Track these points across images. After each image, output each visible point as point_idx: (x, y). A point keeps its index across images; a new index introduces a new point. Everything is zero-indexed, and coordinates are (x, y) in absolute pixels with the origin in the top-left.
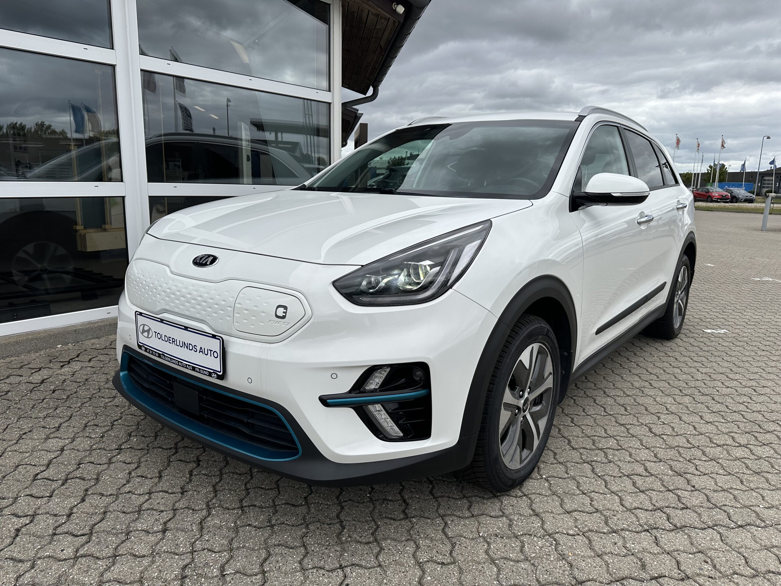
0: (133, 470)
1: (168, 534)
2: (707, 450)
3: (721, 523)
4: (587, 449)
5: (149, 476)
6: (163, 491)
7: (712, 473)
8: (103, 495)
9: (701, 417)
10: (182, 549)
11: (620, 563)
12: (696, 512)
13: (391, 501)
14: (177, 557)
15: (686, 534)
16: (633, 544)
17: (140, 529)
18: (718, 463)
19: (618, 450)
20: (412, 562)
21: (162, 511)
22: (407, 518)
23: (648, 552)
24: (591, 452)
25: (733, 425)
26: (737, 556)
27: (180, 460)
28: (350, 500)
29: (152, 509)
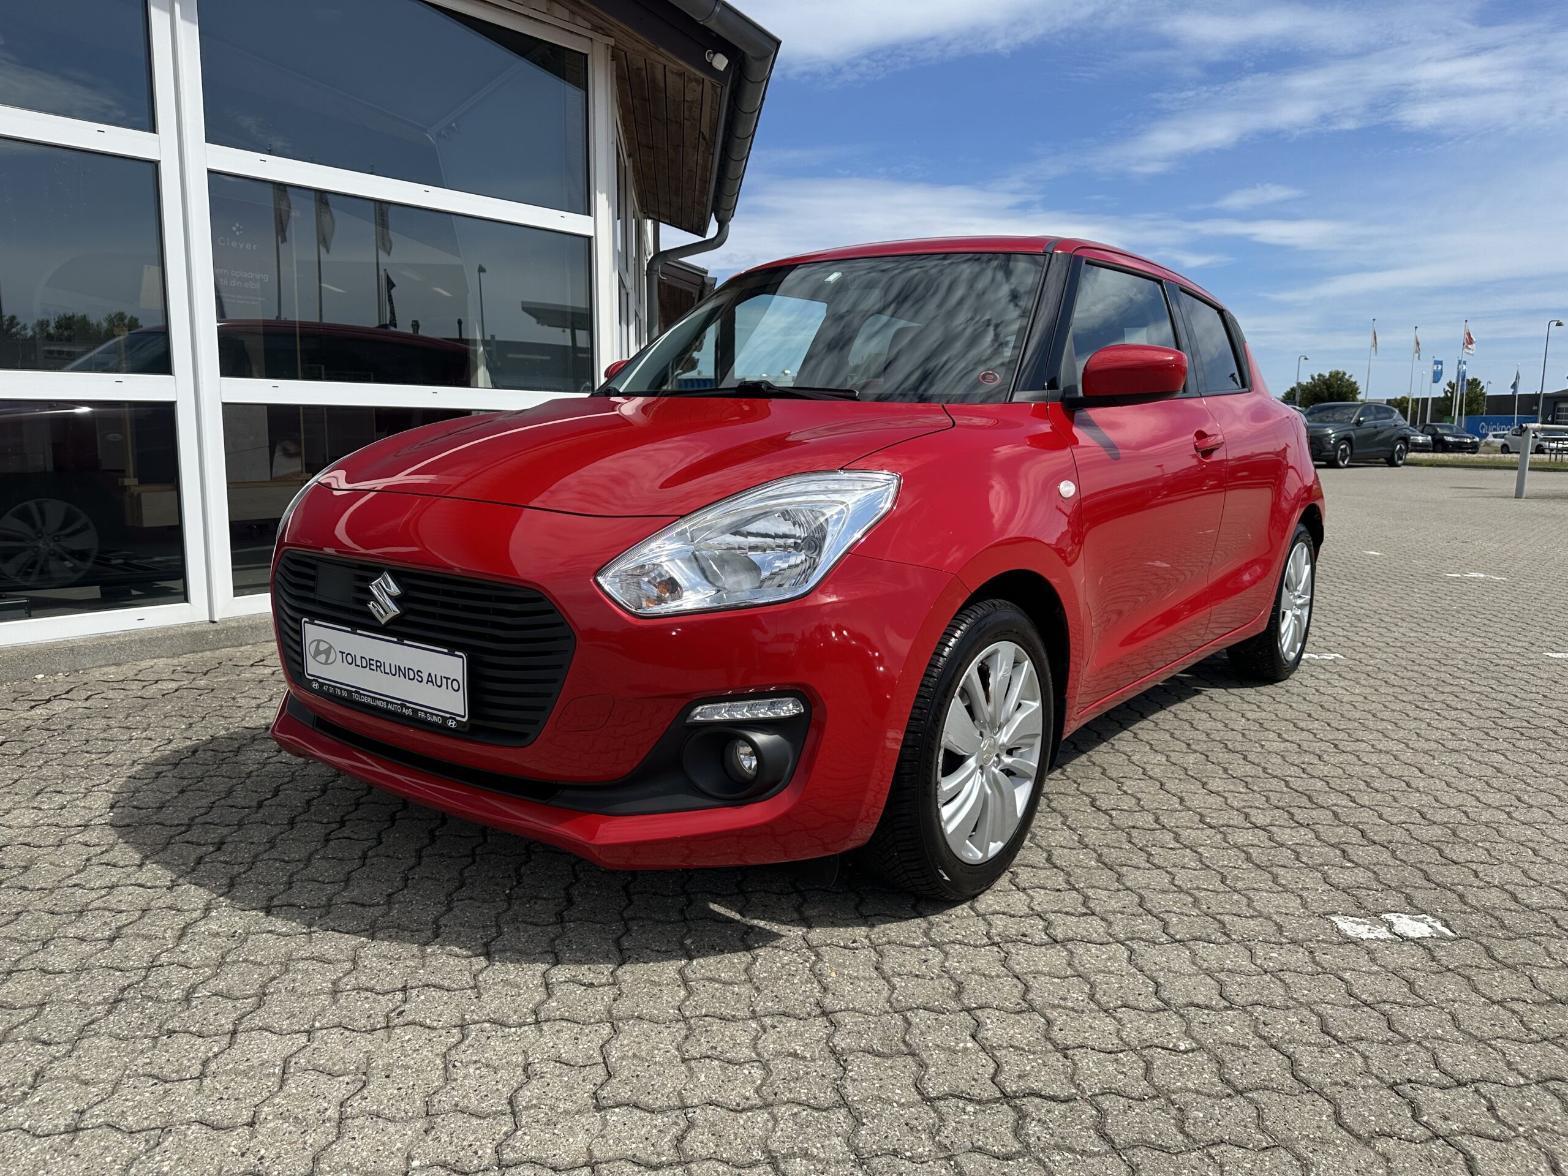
0: (96, 855)
1: (118, 943)
2: (1184, 833)
3: (1144, 936)
5: (121, 863)
6: (135, 885)
7: (1174, 866)
8: (25, 889)
9: (1204, 785)
10: (131, 963)
12: (1107, 920)
13: (544, 899)
14: (118, 973)
15: (1067, 950)
17: (72, 935)
18: (1196, 852)
20: (536, 982)
21: (121, 912)
22: (562, 922)
23: (979, 975)
25: (1258, 796)
26: (1143, 982)
27: (188, 842)
28: (471, 898)
29: (105, 909)
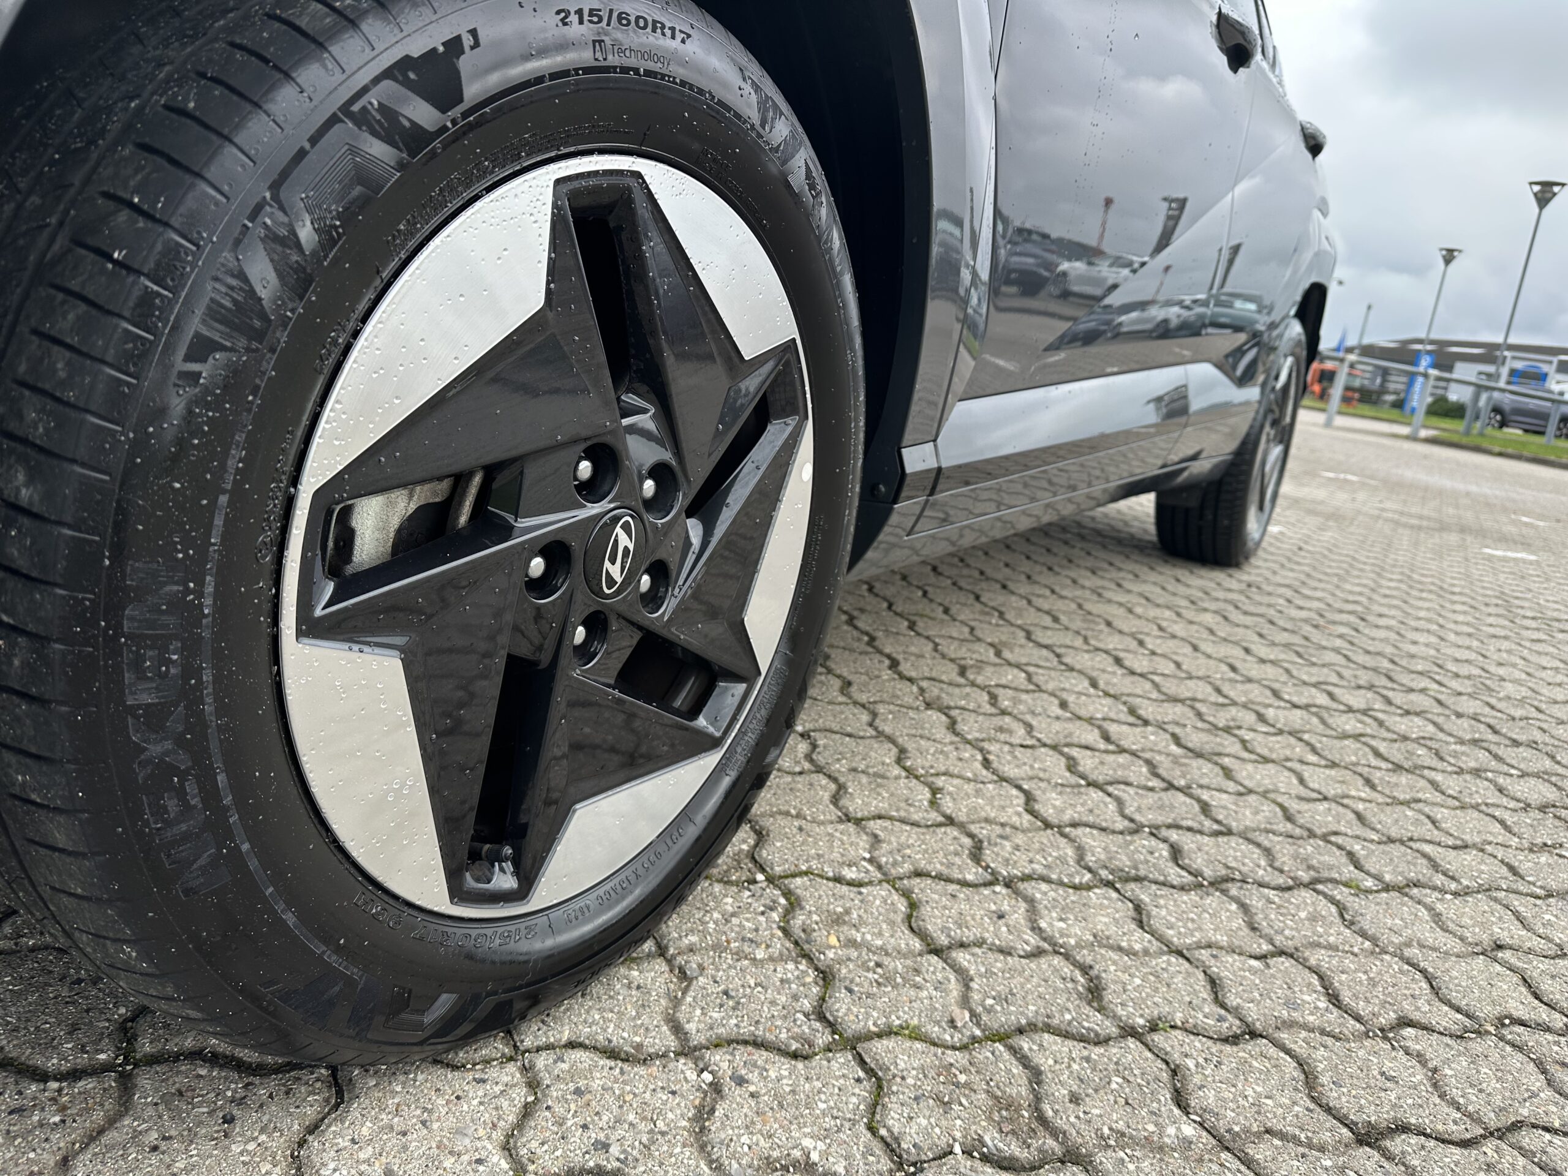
4: (942, 682)
11: (1013, 977)
16: (1061, 920)
19: (1027, 692)
24: (950, 689)
